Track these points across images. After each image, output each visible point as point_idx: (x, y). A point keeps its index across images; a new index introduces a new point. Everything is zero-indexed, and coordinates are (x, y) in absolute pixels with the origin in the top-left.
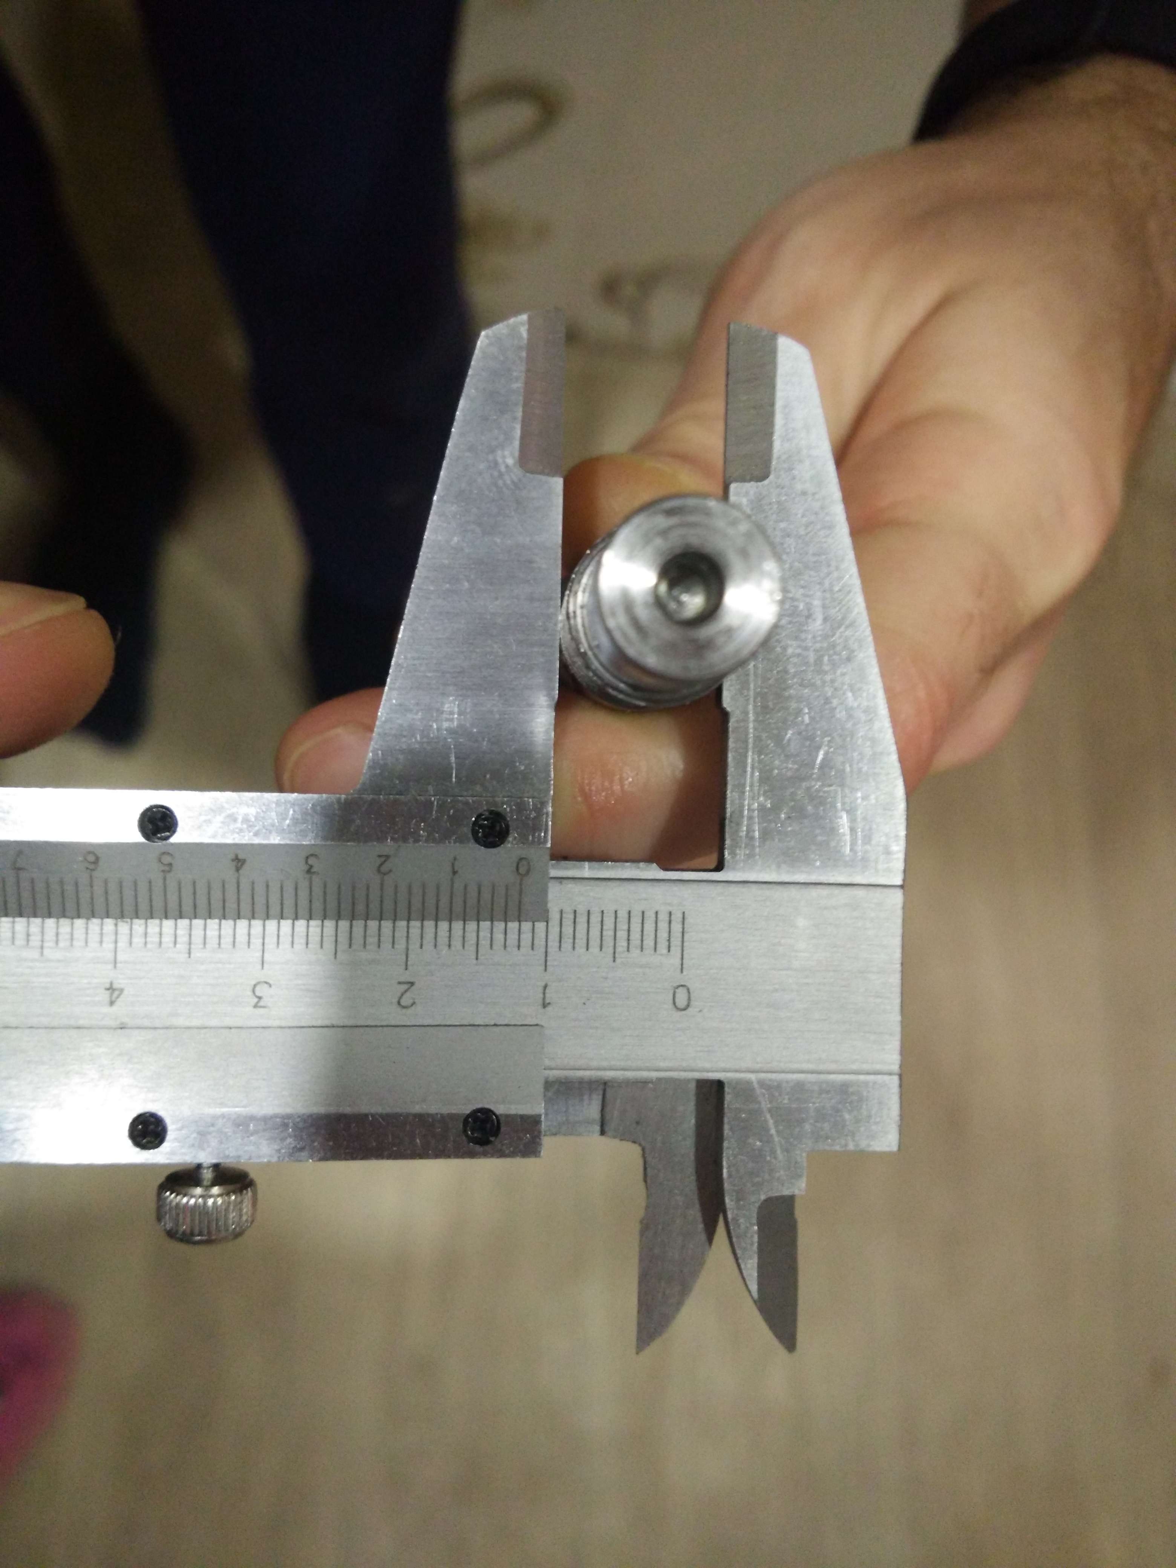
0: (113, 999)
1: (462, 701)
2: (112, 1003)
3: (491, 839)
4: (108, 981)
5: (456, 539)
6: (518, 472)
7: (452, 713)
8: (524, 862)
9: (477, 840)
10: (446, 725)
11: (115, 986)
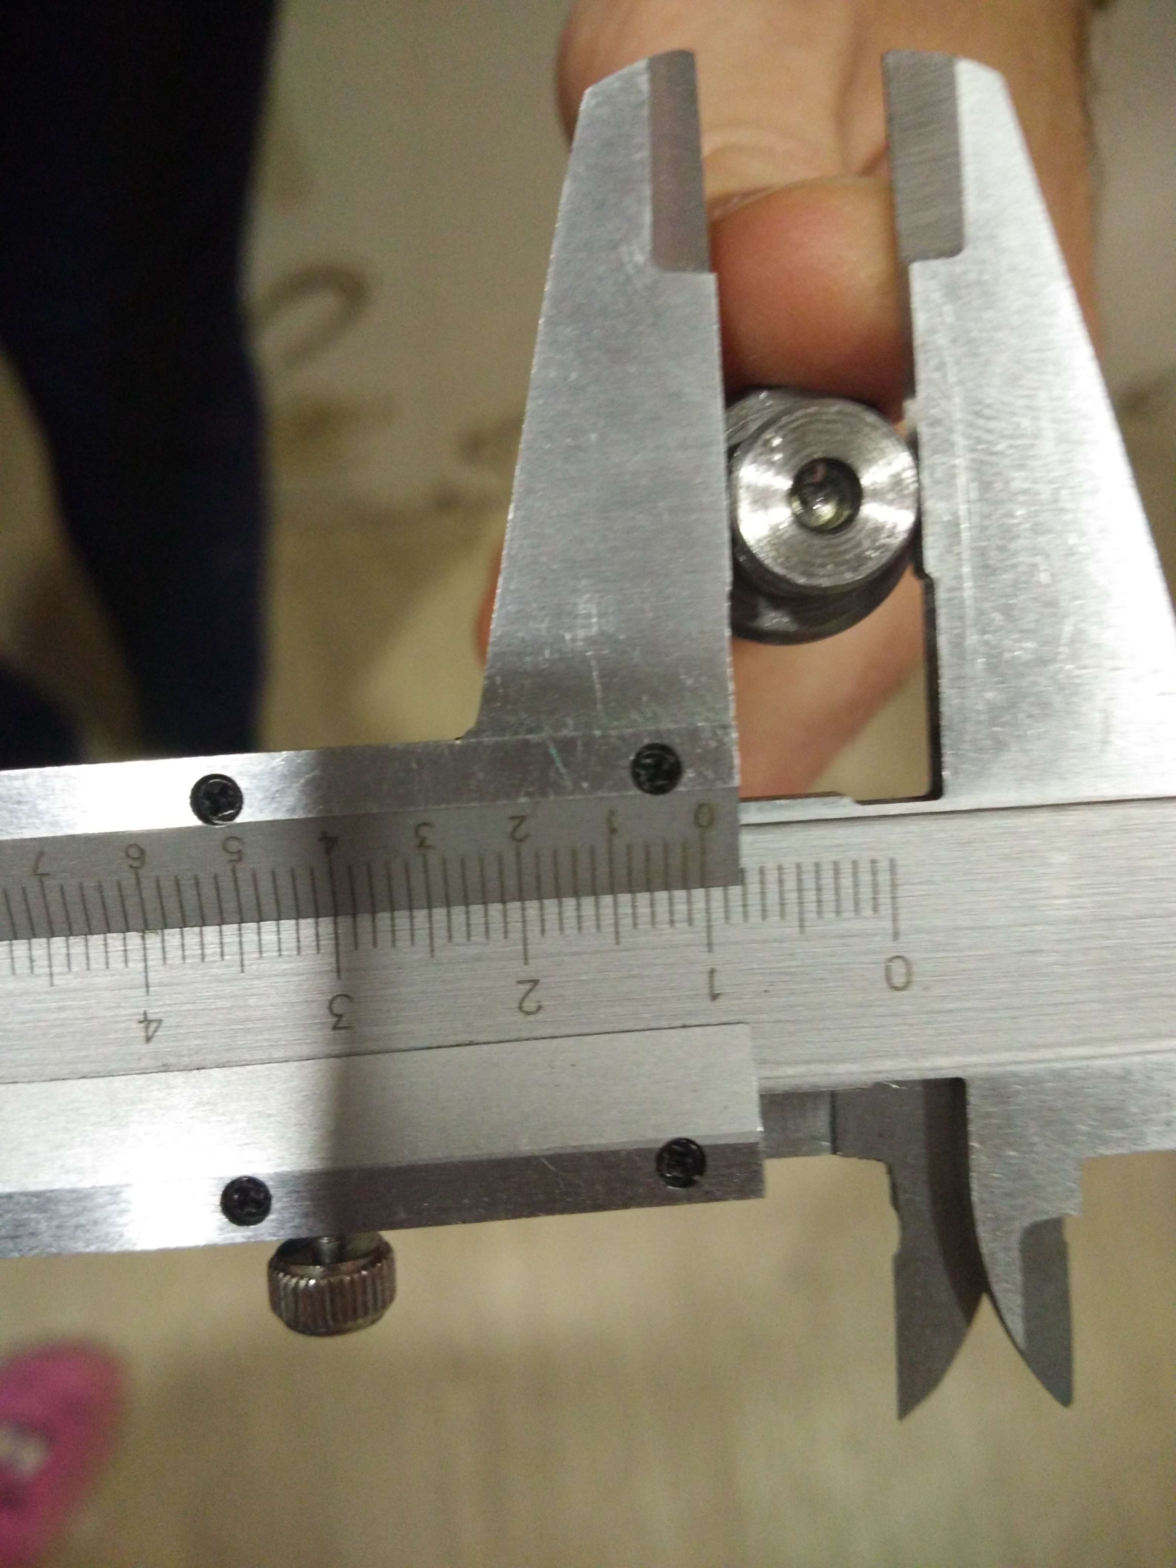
0: (150, 1034)
1: (602, 597)
2: (148, 1039)
3: (660, 783)
4: (142, 1010)
5: (573, 376)
6: (652, 273)
7: (589, 616)
8: (705, 810)
9: (640, 785)
10: (581, 633)
11: (151, 1017)
